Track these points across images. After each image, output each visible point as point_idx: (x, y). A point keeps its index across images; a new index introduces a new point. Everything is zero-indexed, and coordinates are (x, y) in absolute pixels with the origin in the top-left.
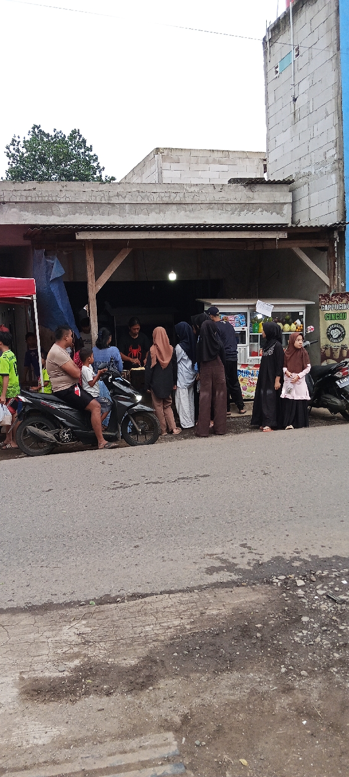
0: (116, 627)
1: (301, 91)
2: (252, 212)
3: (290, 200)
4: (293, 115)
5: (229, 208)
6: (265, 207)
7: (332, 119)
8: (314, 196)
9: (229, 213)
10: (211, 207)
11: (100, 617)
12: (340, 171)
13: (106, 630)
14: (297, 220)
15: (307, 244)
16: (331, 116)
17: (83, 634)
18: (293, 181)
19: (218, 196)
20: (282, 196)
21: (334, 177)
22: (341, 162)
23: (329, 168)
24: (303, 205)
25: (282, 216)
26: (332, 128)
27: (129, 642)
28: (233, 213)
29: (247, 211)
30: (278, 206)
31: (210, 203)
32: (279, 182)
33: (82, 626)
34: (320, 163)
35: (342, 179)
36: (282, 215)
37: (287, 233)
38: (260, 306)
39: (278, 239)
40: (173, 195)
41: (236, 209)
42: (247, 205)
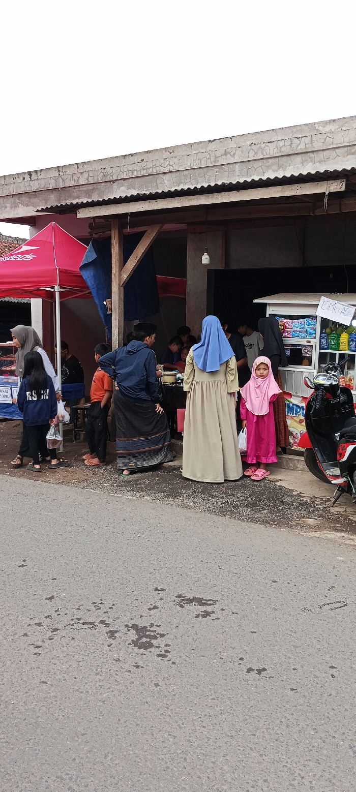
37: (344, 183)
38: (326, 306)
39: (327, 193)
40: (296, 142)
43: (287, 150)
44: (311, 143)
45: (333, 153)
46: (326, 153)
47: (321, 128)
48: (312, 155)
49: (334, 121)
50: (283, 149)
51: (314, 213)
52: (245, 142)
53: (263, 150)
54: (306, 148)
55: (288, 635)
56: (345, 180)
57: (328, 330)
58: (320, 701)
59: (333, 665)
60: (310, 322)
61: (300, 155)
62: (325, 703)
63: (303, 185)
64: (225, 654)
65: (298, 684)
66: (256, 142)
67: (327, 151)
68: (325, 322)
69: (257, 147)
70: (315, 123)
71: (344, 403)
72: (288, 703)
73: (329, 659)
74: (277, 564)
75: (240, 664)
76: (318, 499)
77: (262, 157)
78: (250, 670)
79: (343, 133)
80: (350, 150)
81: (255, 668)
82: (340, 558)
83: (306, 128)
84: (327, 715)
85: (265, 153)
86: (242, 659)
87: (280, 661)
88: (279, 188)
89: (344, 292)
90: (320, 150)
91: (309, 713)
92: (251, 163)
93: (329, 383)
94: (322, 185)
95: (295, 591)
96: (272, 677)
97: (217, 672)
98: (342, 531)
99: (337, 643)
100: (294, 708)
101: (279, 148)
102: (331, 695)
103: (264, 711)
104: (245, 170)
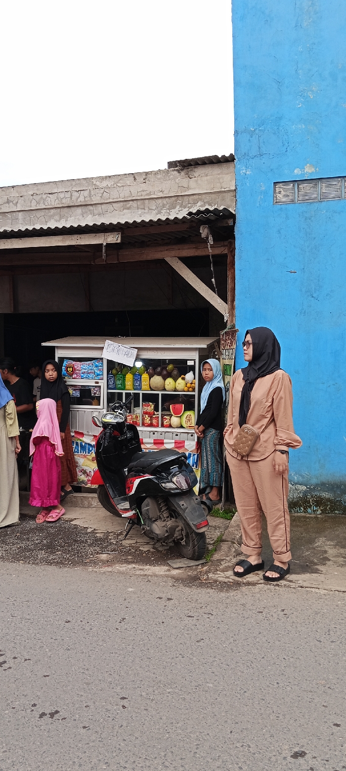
9: (154, 212)
15: (189, 251)
29: (180, 207)
37: (120, 235)
38: (111, 348)
39: (105, 244)
40: (75, 194)
41: (164, 206)
42: (180, 198)
43: (67, 202)
44: (90, 197)
45: (110, 207)
46: (103, 206)
47: (98, 183)
48: (91, 208)
49: (110, 177)
50: (64, 201)
51: (94, 262)
52: (27, 192)
53: (44, 200)
54: (85, 201)
55: (80, 673)
56: (120, 233)
57: (114, 371)
58: (111, 734)
59: (124, 696)
60: (97, 363)
61: (80, 208)
62: (117, 735)
63: (83, 236)
64: (17, 703)
65: (91, 721)
66: (37, 193)
67: (105, 205)
68: (111, 364)
69: (39, 197)
70: (92, 178)
71: (131, 439)
72: (81, 742)
73: (121, 691)
74: (70, 604)
75: (33, 710)
76: (111, 534)
77: (44, 207)
78: (43, 715)
79: (118, 189)
80: (126, 205)
81: (47, 712)
82: (130, 590)
83: (84, 182)
84: (118, 746)
85: (46, 204)
86: (34, 705)
87: (72, 702)
88: (59, 238)
89: (127, 336)
90: (98, 204)
91: (101, 748)
92: (34, 212)
93: (116, 421)
94: (99, 237)
95: (87, 628)
96: (65, 719)
97: (8, 724)
98: (133, 562)
99: (128, 673)
100: (87, 745)
101: (60, 200)
102: (122, 726)
103: (56, 754)
104: (29, 218)
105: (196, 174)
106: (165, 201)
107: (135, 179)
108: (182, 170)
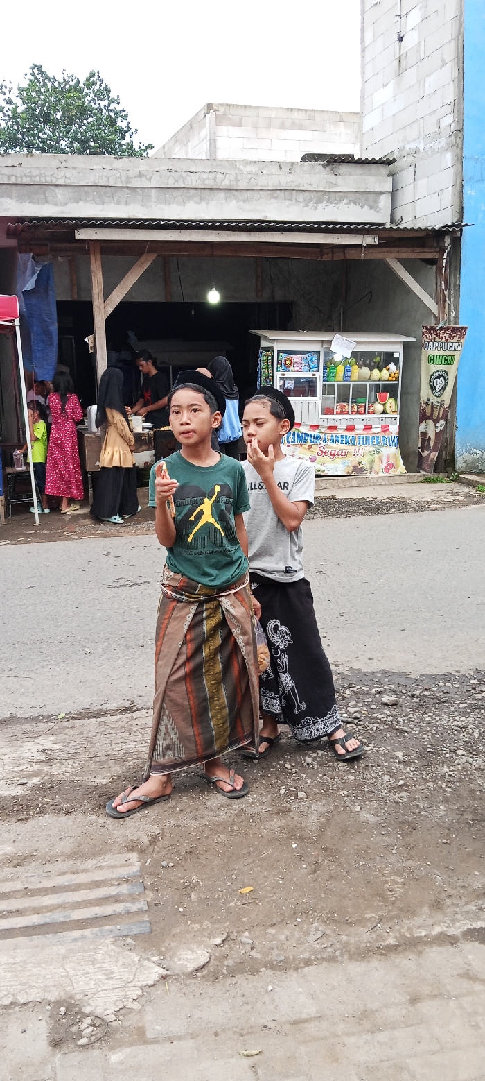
0: (92, 744)
1: (409, 27)
2: (333, 205)
3: (388, 187)
4: (397, 62)
5: (301, 197)
6: (352, 197)
7: (450, 71)
8: (422, 183)
9: (302, 205)
10: (275, 195)
11: (72, 733)
12: (457, 147)
13: (78, 746)
14: (397, 217)
15: (407, 254)
16: (448, 67)
17: (48, 750)
18: (394, 160)
19: (284, 180)
20: (378, 181)
21: (449, 158)
22: (460, 134)
23: (443, 143)
24: (406, 196)
25: (377, 212)
26: (449, 84)
27: (104, 759)
28: (306, 206)
29: (327, 202)
30: (371, 197)
31: (273, 190)
32: (373, 162)
33: (48, 743)
34: (432, 135)
35: (459, 161)
36: (378, 209)
37: (377, 238)
39: (364, 245)
40: (221, 176)
41: (311, 200)
42: (327, 193)
43: (210, 184)
44: (236, 181)
45: (256, 195)
46: (249, 193)
47: (242, 167)
48: (235, 193)
49: (254, 162)
50: (207, 182)
53: (184, 179)
54: (230, 185)
56: (378, 234)
61: (223, 191)
63: (343, 235)
67: (251, 192)
69: (176, 175)
70: (235, 162)
77: (183, 186)
85: (186, 183)
88: (321, 235)
90: (244, 190)
92: (171, 190)
94: (359, 237)
101: (201, 180)
105: (341, 172)
106: (312, 195)
107: (281, 168)
108: (328, 165)
